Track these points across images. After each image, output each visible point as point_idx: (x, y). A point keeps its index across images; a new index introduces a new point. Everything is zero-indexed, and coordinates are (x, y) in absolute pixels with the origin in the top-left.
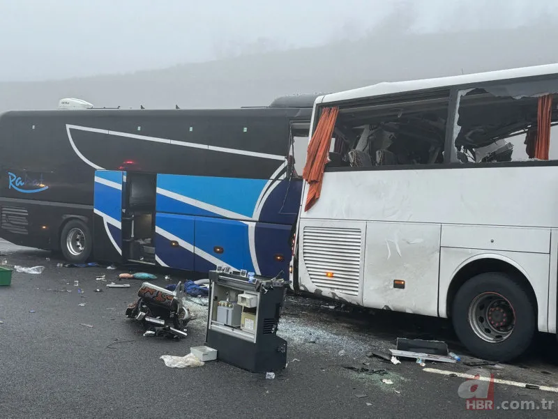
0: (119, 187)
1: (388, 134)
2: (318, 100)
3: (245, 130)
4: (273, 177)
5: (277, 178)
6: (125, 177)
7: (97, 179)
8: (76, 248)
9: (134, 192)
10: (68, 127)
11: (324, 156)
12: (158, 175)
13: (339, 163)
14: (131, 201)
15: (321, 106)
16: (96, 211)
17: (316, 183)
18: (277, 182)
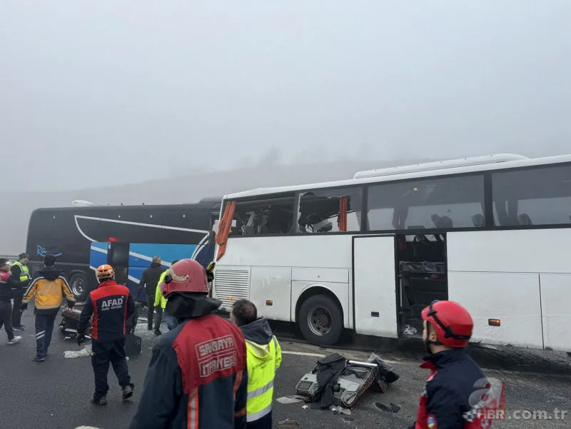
0: (106, 252)
1: (265, 217)
2: (225, 197)
3: (184, 216)
4: (201, 243)
5: (203, 244)
6: (110, 246)
7: (92, 248)
8: (78, 290)
9: (116, 255)
10: (76, 216)
11: (229, 229)
12: (131, 244)
13: (236, 233)
14: (113, 260)
15: (226, 201)
16: (91, 267)
17: (223, 245)
18: (203, 246)
